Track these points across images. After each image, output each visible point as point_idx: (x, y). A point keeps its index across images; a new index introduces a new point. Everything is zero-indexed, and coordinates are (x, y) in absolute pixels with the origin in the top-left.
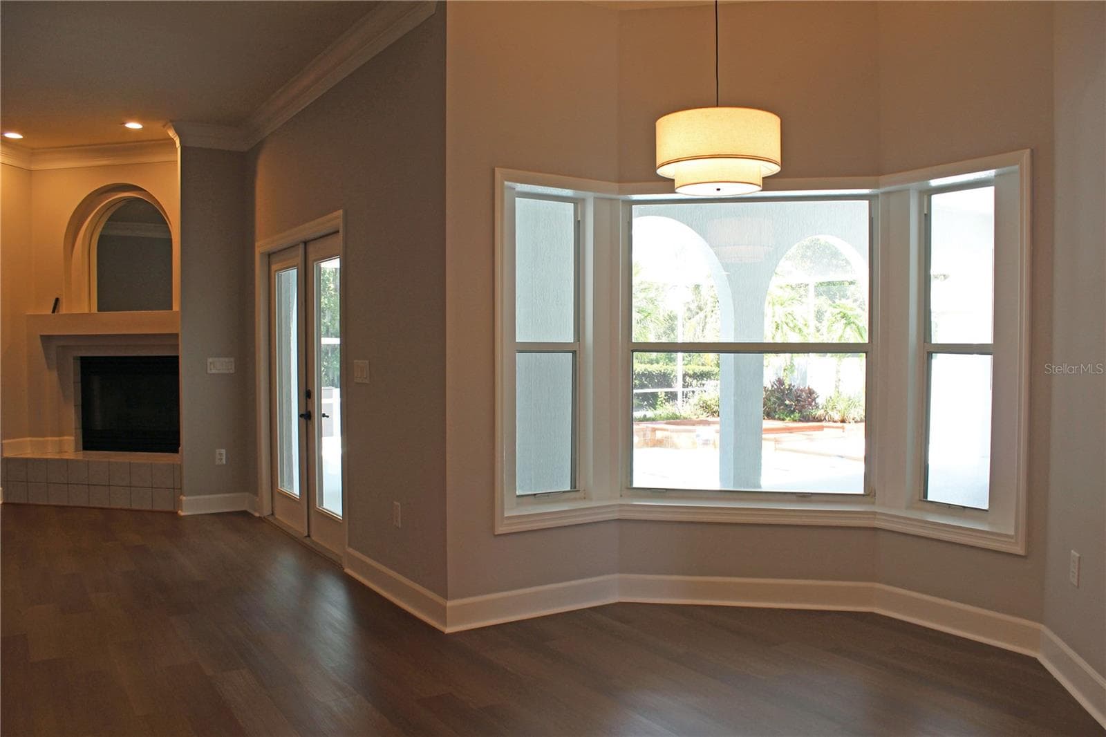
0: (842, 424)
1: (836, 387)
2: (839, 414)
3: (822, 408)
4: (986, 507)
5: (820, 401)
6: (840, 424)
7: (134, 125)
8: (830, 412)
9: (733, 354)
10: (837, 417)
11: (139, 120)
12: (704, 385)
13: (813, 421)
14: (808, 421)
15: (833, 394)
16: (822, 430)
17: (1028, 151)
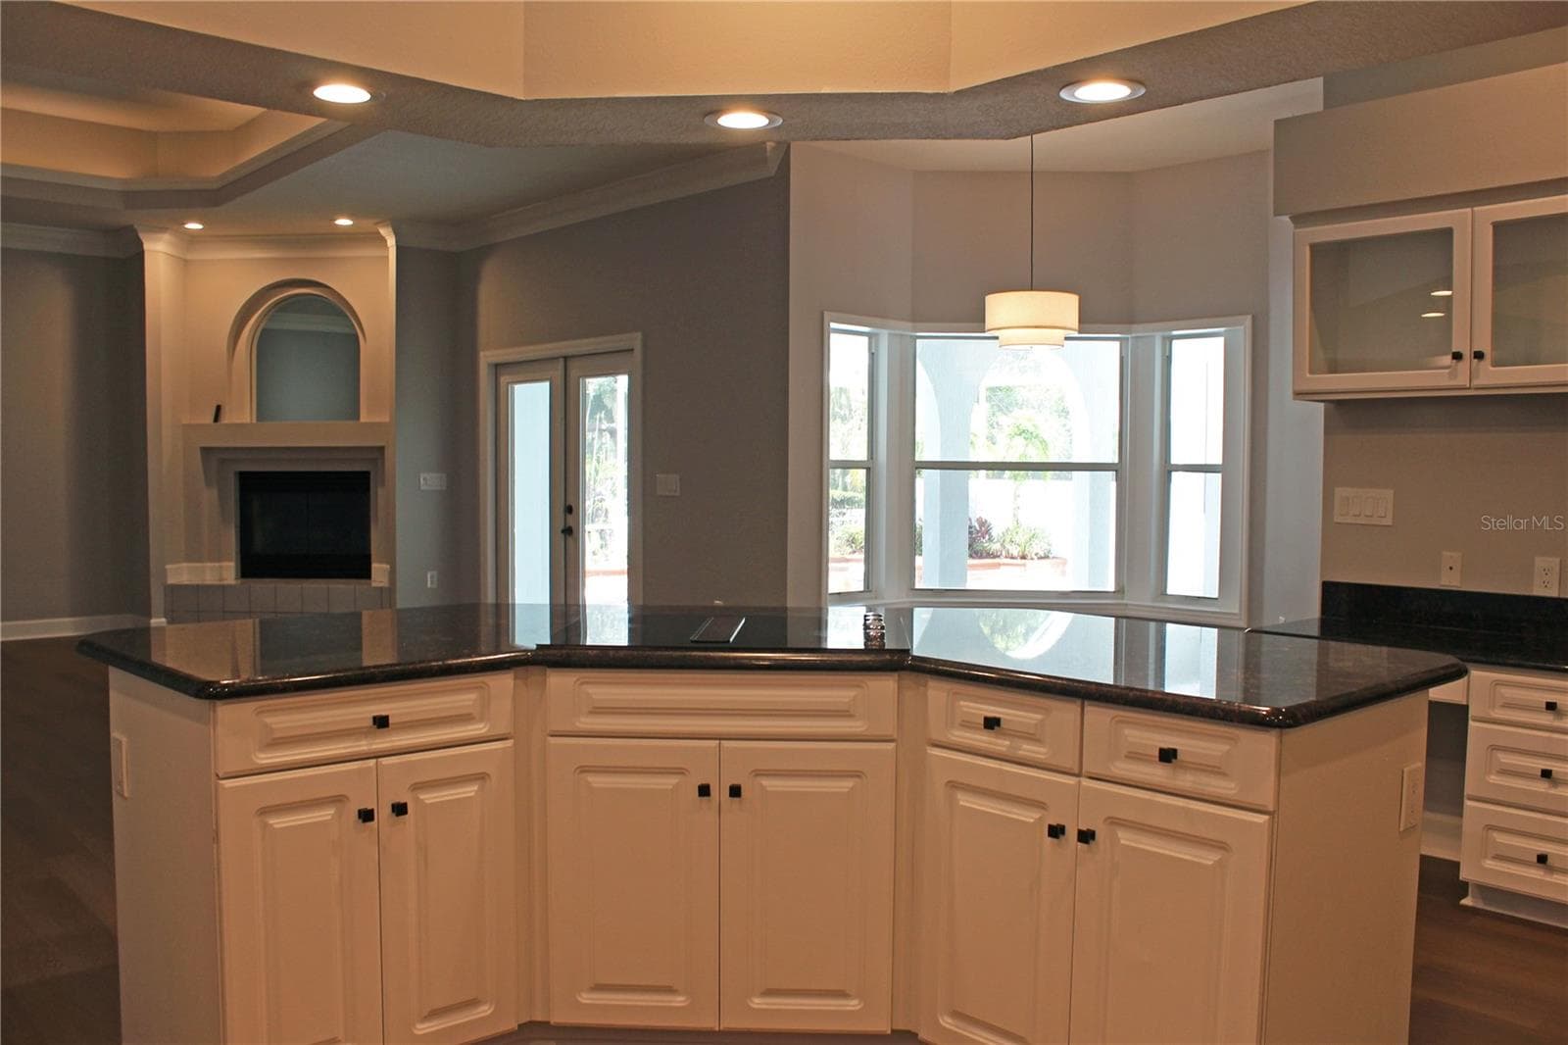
0: (1023, 561)
1: (1014, 515)
2: (1019, 549)
3: (998, 541)
4: (1216, 595)
5: (995, 533)
6: (1019, 561)
7: (344, 222)
8: (1008, 546)
9: (938, 471)
10: (1015, 551)
11: (350, 216)
12: (844, 514)
13: (986, 557)
14: (981, 557)
15: (1011, 525)
16: (999, 568)
17: (1249, 317)
